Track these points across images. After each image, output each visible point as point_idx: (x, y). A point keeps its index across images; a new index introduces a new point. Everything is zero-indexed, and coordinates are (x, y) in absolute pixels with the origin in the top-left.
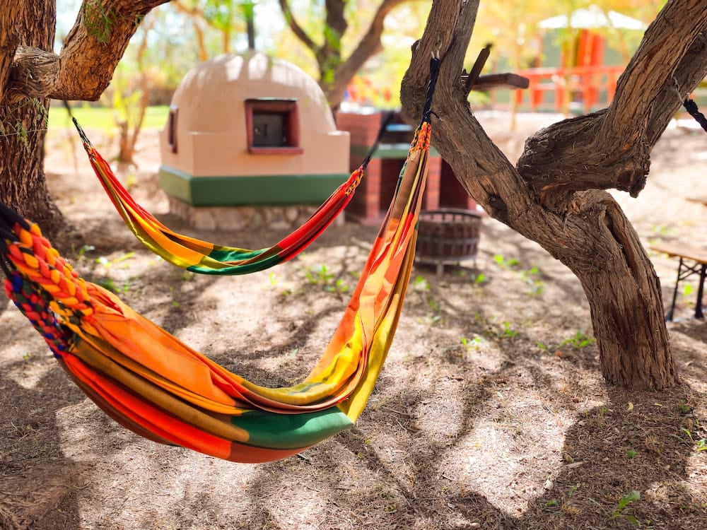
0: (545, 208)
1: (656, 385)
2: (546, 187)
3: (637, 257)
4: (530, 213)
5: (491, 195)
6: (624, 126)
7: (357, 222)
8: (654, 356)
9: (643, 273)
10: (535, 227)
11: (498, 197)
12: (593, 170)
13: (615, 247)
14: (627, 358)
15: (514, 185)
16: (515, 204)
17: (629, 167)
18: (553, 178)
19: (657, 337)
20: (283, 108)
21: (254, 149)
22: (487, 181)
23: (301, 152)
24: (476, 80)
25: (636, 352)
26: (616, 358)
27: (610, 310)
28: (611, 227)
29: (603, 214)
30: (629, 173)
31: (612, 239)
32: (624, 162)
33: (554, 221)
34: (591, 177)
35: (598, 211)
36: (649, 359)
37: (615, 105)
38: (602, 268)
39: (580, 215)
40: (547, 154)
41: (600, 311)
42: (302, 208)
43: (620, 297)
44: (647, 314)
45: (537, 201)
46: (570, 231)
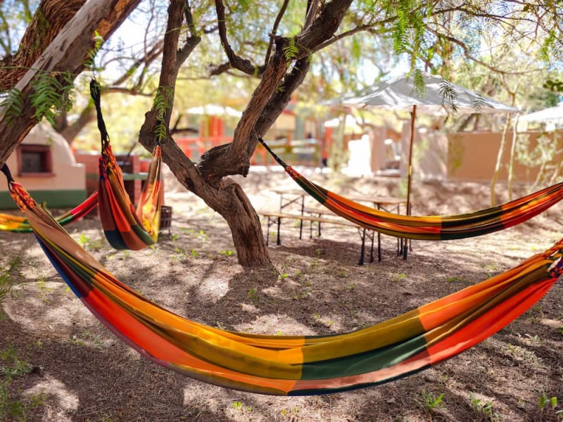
0: (210, 185)
1: (261, 263)
2: (210, 175)
3: (249, 208)
4: (204, 187)
5: (187, 179)
6: (238, 148)
7: (92, 219)
8: (260, 250)
9: (252, 214)
10: (207, 193)
11: (190, 179)
12: (229, 166)
13: (240, 204)
14: (249, 252)
15: (196, 174)
16: (198, 182)
17: (242, 164)
18: (212, 171)
19: (260, 242)
20: (41, 149)
21: (23, 174)
22: (185, 172)
23: (54, 175)
24: (175, 130)
25: (252, 249)
26: (244, 254)
27: (240, 231)
28: (238, 195)
29: (234, 189)
30: (242, 167)
31: (239, 200)
32: (240, 163)
33: (214, 191)
34: (228, 170)
35: (232, 188)
36: (258, 251)
37: (235, 140)
38: (236, 212)
39: (225, 189)
40: (209, 161)
41: (236, 233)
42: (55, 210)
43: (244, 225)
44: (255, 232)
45: (206, 182)
46: (221, 196)
